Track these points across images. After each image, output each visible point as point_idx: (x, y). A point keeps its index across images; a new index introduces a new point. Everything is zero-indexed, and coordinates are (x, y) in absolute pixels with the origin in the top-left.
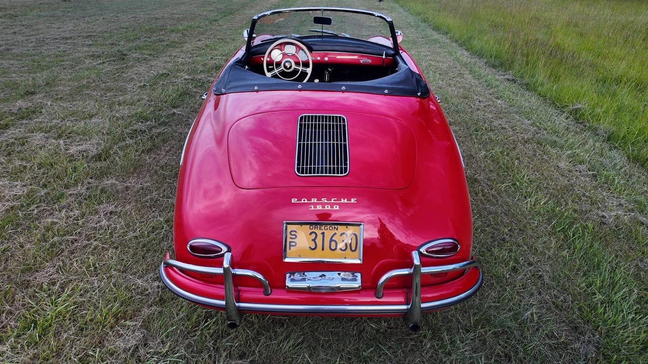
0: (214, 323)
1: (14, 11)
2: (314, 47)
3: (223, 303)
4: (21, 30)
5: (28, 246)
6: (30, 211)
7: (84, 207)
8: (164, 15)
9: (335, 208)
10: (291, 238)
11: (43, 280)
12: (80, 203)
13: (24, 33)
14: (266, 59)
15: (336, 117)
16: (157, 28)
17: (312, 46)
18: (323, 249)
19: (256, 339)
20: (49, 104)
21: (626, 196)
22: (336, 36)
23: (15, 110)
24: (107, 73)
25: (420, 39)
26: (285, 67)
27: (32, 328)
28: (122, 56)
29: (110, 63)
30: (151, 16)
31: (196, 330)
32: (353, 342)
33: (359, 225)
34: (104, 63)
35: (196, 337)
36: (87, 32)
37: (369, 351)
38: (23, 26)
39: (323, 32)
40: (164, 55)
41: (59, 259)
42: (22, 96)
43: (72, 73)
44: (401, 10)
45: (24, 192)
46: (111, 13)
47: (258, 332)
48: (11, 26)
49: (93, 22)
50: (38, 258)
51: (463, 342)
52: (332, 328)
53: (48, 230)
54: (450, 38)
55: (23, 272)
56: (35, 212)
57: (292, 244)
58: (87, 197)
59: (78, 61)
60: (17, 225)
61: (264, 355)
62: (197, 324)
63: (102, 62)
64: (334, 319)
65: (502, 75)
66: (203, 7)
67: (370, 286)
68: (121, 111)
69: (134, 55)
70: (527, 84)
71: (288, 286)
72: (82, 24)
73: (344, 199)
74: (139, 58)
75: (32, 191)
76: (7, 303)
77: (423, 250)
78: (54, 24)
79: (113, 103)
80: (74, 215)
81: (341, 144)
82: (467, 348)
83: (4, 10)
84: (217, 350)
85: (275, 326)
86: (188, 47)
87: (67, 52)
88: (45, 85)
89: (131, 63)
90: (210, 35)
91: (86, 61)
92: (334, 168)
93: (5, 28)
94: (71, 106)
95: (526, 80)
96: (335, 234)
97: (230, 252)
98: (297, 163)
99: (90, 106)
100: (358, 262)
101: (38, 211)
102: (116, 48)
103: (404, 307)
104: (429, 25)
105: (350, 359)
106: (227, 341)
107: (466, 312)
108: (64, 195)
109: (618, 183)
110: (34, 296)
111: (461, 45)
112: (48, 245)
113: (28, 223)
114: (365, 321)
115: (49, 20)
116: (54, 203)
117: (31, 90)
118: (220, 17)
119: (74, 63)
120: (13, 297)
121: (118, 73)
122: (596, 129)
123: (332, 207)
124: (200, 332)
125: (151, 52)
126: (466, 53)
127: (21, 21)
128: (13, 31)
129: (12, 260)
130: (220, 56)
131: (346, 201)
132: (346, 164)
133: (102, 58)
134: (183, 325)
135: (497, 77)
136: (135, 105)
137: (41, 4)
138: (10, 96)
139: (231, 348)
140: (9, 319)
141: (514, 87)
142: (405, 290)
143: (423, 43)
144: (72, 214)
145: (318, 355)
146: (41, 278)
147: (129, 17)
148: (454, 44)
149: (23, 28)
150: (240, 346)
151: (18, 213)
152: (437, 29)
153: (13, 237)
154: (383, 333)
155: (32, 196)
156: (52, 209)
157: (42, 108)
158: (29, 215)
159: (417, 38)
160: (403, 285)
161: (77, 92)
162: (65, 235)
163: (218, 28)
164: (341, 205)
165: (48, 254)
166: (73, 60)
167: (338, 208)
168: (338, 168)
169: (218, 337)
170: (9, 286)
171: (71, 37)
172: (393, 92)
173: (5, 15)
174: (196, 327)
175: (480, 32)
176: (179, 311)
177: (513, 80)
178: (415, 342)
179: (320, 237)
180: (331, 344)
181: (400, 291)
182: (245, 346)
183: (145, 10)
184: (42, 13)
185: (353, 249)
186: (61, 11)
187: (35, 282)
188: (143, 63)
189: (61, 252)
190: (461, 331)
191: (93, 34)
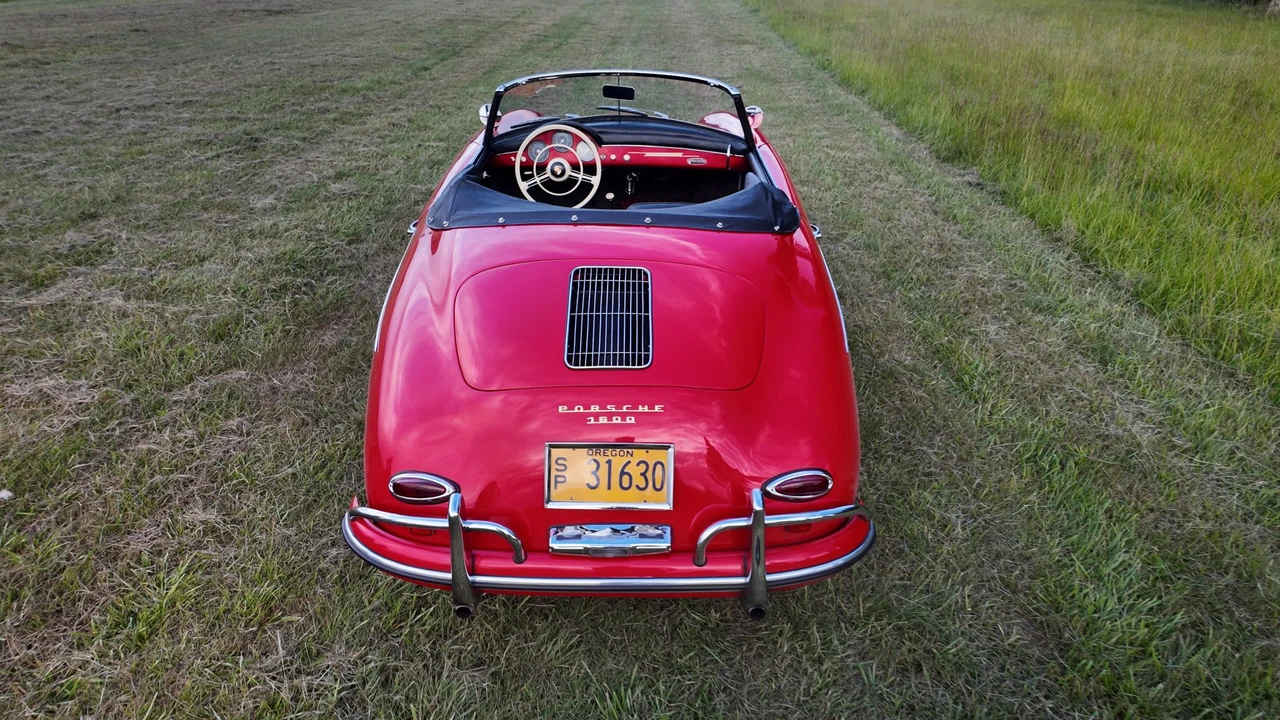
0: (431, 614)
1: (41, 53)
2: (605, 137)
3: (449, 576)
4: (58, 92)
5: (111, 491)
6: (108, 431)
7: (202, 425)
8: (326, 58)
9: (628, 421)
10: (557, 470)
11: (140, 547)
12: (194, 417)
13: (64, 98)
14: (519, 159)
15: (634, 270)
16: (315, 86)
17: (600, 135)
18: (609, 488)
19: (502, 639)
20: (124, 236)
21: (1155, 399)
22: (644, 117)
23: (64, 250)
24: (226, 176)
25: (812, 105)
26: (553, 173)
27: (130, 625)
28: (253, 143)
29: (230, 157)
30: (301, 61)
31: (401, 627)
32: (661, 643)
33: (667, 448)
34: (218, 156)
35: (403, 637)
36: (183, 95)
37: (688, 657)
38: (62, 82)
39: (620, 110)
40: (330, 140)
41: (165, 512)
42: (74, 223)
43: (161, 176)
44: (780, 44)
45: (94, 397)
46: (225, 55)
47: (504, 628)
48: (38, 83)
49: (192, 75)
50: (130, 512)
51: (844, 643)
52: (629, 622)
53: (141, 464)
54: (869, 103)
55: (106, 533)
56: (117, 432)
57: (559, 479)
58: (204, 406)
59: (172, 154)
60: (88, 455)
61: (514, 665)
62: (404, 616)
63: (214, 153)
64: (632, 608)
65: (960, 175)
66: (400, 41)
67: (684, 548)
68: (256, 249)
69: (275, 141)
70: (1003, 193)
71: (552, 548)
72: (171, 78)
73: (643, 406)
74: (283, 146)
75: (108, 396)
76: (85, 584)
77: (771, 488)
78: (119, 78)
79: (241, 234)
80: (186, 437)
81: (640, 317)
82: (849, 652)
83: (20, 50)
84: (437, 657)
85: (532, 619)
86: (374, 122)
87: (148, 135)
88: (114, 201)
89: (269, 156)
90: (414, 99)
91: (185, 152)
92: (627, 355)
93: (27, 88)
94: (165, 240)
95: (1002, 185)
96: (629, 462)
97: (459, 492)
98: (569, 349)
99: (198, 239)
100: (667, 507)
101: (122, 430)
102: (240, 128)
103: (741, 580)
104: (832, 76)
105: (655, 670)
106: (454, 643)
107: (853, 595)
108: (165, 403)
109: (1143, 376)
110: (127, 574)
111: (888, 116)
112: (144, 491)
113: (105, 453)
114: (684, 610)
115: (109, 71)
116: (149, 417)
117: (89, 210)
118: (433, 61)
119: (163, 158)
120: (94, 575)
121: (247, 175)
122: (1117, 278)
123: (624, 419)
124: (408, 630)
125: (306, 135)
126: (896, 132)
127: (57, 74)
128: (43, 93)
129: (86, 514)
130: (434, 140)
131: (646, 409)
132: (647, 349)
133: (214, 147)
134: (380, 618)
135: (950, 179)
136: (280, 237)
137: (91, 37)
138: (52, 222)
139: (461, 653)
140: (89, 610)
141: (978, 198)
142: (743, 554)
143: (817, 111)
144: (181, 435)
145: (604, 664)
146: (137, 544)
147: (261, 63)
148: (876, 114)
149: (62, 87)
150: (476, 649)
151: (88, 435)
152: (846, 83)
153: (82, 475)
154: (712, 630)
155: (109, 404)
156: (145, 427)
157: (113, 245)
158: (107, 437)
159: (808, 101)
160: (736, 545)
161: (173, 215)
162: (172, 472)
163: (430, 84)
164: (638, 415)
165: (146, 504)
166: (161, 151)
167: (633, 421)
168: (634, 356)
169: (438, 635)
170: (86, 557)
171: (153, 106)
172: (732, 226)
173: (26, 62)
174: (401, 622)
175: (927, 90)
176: (373, 595)
177: (979, 185)
178: (765, 643)
179: (604, 467)
180: (625, 647)
181: (735, 555)
182: (484, 651)
183: (289, 48)
184: (95, 57)
185: (658, 487)
186: (131, 52)
187: (129, 551)
188: (292, 156)
189: (168, 501)
190: (843, 625)
191: (194, 99)
